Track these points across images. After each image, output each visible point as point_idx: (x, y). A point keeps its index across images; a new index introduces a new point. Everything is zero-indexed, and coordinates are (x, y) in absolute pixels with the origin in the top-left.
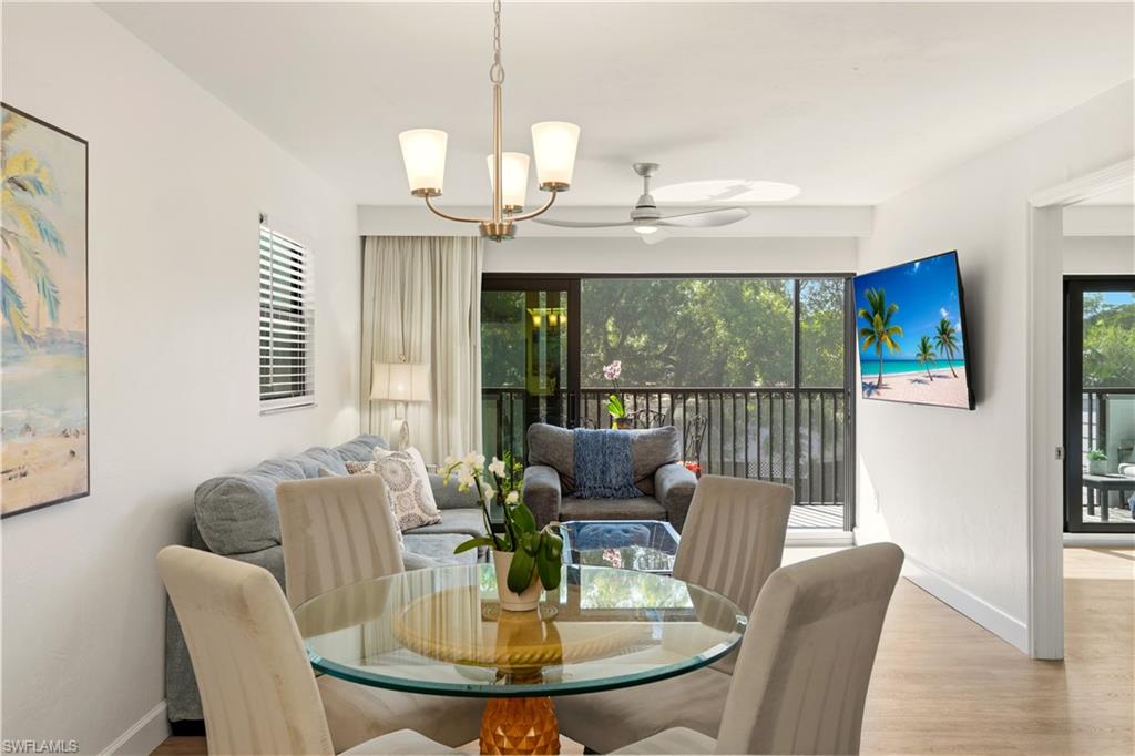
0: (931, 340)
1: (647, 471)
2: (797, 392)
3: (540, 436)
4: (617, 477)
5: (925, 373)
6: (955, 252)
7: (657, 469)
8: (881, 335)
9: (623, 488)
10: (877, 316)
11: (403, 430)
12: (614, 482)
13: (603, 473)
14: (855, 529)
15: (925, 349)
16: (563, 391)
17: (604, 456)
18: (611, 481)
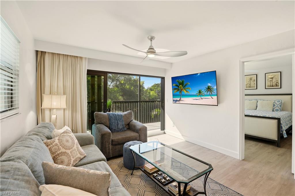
0: (203, 91)
1: (128, 123)
2: (140, 101)
3: (99, 116)
4: (121, 126)
5: (200, 97)
6: (216, 71)
7: (130, 122)
8: (181, 90)
9: (123, 129)
10: (181, 86)
11: (56, 118)
12: (120, 127)
13: (117, 125)
14: (165, 130)
15: (200, 92)
16: (102, 102)
17: (117, 120)
18: (119, 127)
